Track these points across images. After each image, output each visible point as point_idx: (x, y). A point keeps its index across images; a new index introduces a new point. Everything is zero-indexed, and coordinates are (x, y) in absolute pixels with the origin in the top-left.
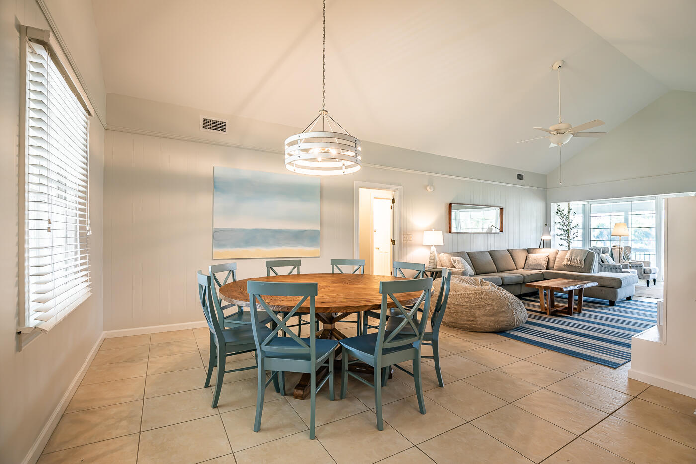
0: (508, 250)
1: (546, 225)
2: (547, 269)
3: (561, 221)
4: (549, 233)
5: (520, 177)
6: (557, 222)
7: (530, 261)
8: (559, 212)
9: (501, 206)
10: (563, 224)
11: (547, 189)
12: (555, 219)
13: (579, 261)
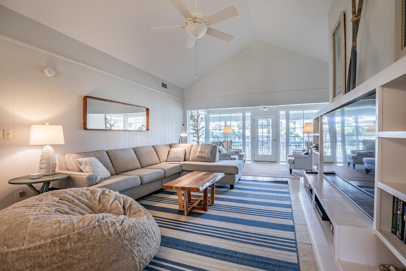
0: (153, 147)
1: (184, 125)
2: (185, 160)
3: (193, 123)
4: (186, 132)
5: (164, 86)
6: (191, 124)
7: (172, 155)
8: (192, 117)
9: (148, 107)
10: (194, 125)
11: (184, 99)
12: (190, 122)
13: (207, 153)
